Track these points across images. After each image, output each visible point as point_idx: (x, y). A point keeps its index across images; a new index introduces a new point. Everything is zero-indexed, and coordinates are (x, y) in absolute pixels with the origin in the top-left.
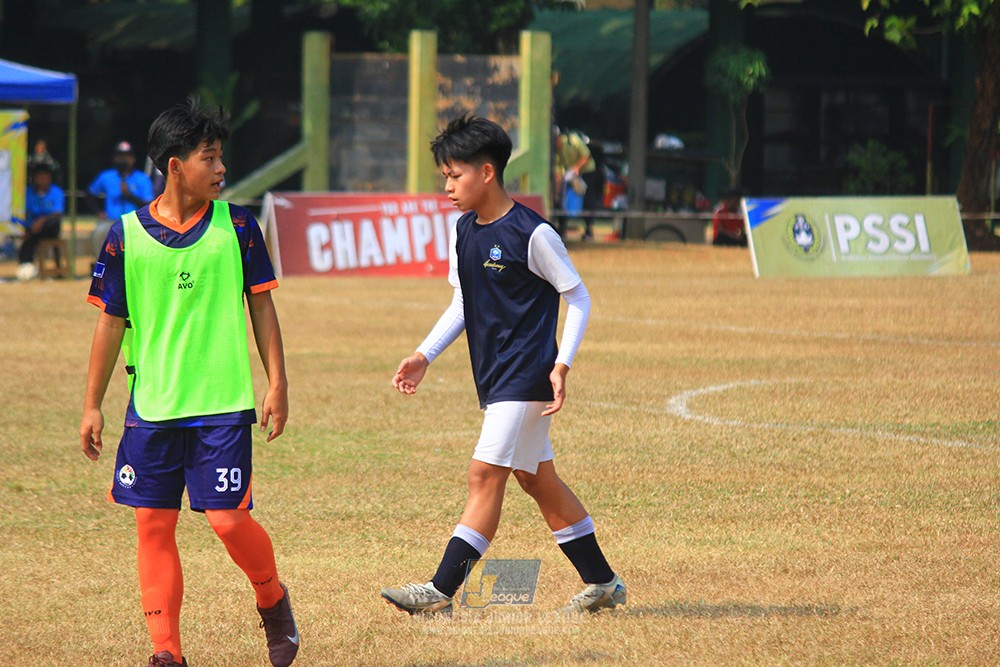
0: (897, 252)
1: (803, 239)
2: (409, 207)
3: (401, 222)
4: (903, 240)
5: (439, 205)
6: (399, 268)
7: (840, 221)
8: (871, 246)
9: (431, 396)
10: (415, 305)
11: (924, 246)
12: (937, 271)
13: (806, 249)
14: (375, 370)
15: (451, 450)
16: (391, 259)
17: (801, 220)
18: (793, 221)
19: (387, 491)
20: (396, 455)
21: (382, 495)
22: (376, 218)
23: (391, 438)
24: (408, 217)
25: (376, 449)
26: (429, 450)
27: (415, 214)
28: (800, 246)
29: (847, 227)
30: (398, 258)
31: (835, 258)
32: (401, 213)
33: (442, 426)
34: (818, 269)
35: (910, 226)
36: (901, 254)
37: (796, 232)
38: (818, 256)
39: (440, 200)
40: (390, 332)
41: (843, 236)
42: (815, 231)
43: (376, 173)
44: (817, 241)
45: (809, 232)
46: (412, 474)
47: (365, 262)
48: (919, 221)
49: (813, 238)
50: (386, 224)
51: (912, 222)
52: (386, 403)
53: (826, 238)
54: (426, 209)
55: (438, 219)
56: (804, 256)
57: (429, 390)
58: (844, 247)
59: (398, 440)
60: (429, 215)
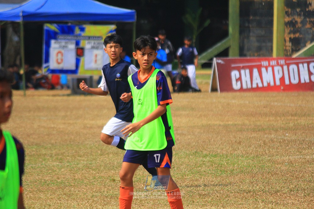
2: (273, 63)
5: (285, 62)
6: (269, 88)
9: (283, 141)
10: (276, 104)
14: (259, 131)
15: (292, 164)
16: (265, 84)
19: (265, 181)
20: (269, 166)
21: (263, 183)
23: (266, 159)
25: (260, 163)
26: (283, 164)
27: (275, 66)
30: (269, 84)
33: (288, 154)
39: (286, 60)
40: (266, 115)
43: (259, 49)
46: (276, 174)
47: (254, 86)
50: (263, 70)
52: (264, 144)
55: (285, 68)
57: (282, 139)
59: (270, 160)
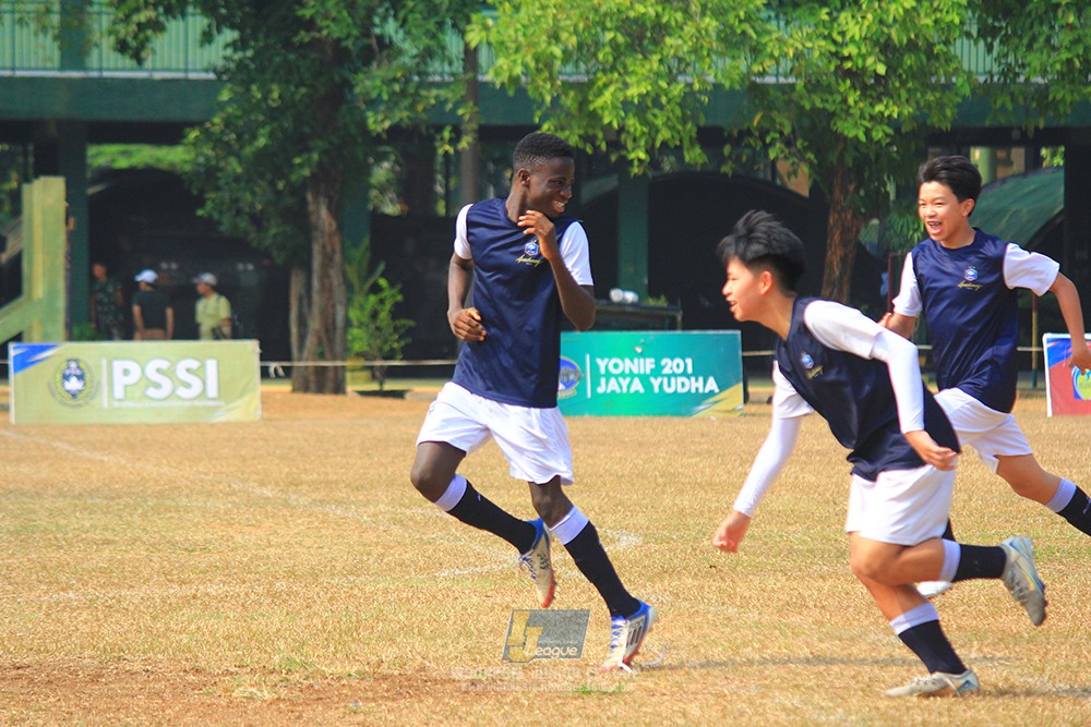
0: (179, 398)
1: (73, 384)
4: (188, 385)
7: (118, 366)
8: (152, 392)
11: (212, 391)
12: (221, 417)
13: (74, 396)
17: (73, 365)
18: (65, 366)
28: (68, 391)
29: (126, 372)
31: (106, 405)
34: (86, 415)
35: (200, 373)
36: (184, 399)
37: (66, 377)
41: (120, 381)
42: (87, 377)
44: (88, 384)
45: (81, 377)
48: (211, 365)
49: (85, 385)
51: (203, 366)
53: (99, 383)
56: (71, 402)
58: (119, 393)
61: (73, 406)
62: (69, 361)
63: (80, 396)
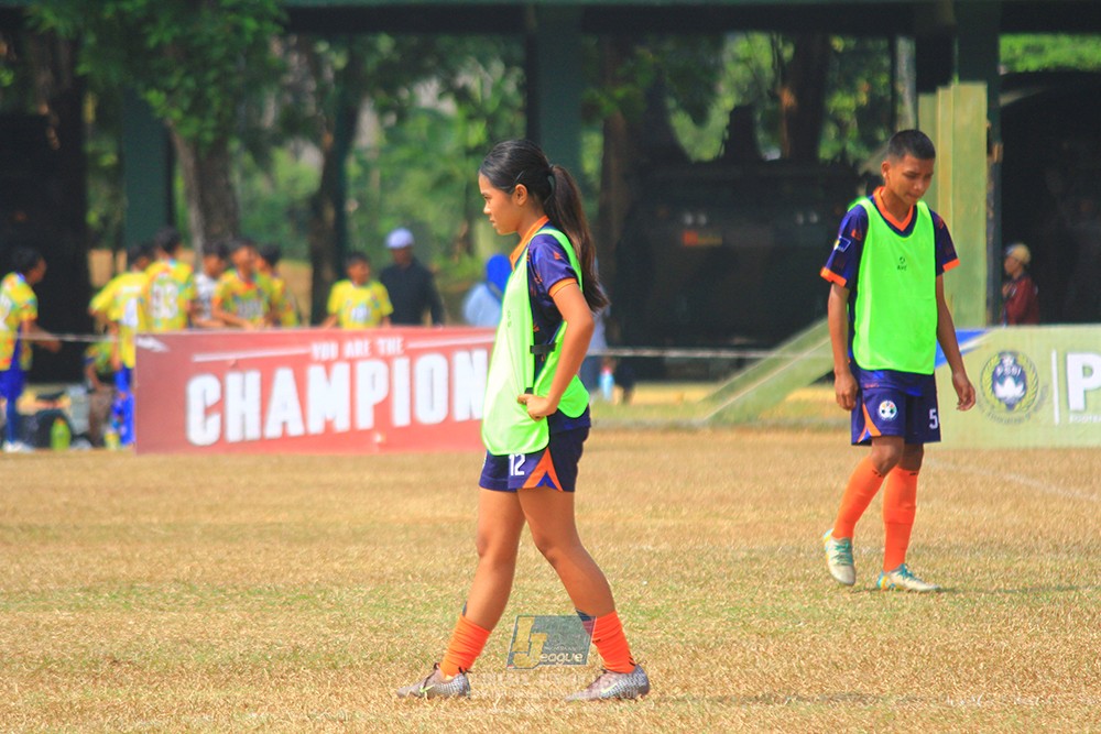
1: (1009, 389)
3: (341, 370)
7: (1076, 362)
13: (1010, 406)
17: (1008, 361)
18: (995, 361)
22: (300, 366)
24: (352, 362)
28: (1000, 400)
29: (1087, 371)
31: (1057, 417)
32: (340, 357)
34: (1028, 434)
37: (997, 379)
38: (1029, 416)
41: (1078, 385)
42: (1030, 377)
45: (1020, 378)
49: (1025, 388)
53: (1046, 387)
54: (382, 351)
56: (1006, 415)
58: (1076, 402)
60: (388, 360)
61: (1008, 421)
62: (1002, 354)
63: (1017, 406)
